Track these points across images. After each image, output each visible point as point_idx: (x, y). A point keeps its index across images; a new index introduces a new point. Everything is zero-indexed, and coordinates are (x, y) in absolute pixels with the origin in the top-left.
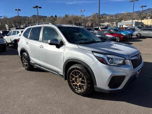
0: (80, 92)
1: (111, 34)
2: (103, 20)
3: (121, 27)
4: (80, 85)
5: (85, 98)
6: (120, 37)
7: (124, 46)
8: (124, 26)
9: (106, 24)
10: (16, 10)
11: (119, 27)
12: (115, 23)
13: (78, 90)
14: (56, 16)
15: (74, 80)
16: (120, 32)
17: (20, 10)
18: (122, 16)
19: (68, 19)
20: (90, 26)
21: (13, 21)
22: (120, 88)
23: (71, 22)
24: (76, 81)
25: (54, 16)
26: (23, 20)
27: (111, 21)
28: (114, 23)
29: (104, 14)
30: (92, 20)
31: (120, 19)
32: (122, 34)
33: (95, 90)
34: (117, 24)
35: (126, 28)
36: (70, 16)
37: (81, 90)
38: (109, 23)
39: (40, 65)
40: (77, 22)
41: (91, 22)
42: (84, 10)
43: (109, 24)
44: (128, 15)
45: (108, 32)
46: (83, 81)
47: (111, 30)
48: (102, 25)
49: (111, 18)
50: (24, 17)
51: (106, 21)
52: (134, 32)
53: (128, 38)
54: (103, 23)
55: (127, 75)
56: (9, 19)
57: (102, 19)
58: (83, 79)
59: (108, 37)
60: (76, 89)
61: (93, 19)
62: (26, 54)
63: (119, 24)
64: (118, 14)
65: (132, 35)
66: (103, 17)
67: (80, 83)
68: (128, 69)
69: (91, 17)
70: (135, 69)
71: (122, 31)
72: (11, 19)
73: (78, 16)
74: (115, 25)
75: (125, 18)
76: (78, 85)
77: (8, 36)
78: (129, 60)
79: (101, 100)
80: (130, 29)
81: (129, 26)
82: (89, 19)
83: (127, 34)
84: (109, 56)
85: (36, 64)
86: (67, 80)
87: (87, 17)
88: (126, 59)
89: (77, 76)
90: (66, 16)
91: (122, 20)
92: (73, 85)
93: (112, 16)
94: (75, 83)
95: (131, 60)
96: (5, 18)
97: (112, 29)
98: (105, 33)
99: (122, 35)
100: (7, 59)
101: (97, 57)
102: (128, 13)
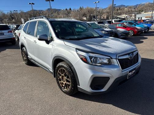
0: (66, 91)
1: (125, 27)
2: (121, 12)
3: (140, 19)
4: (65, 83)
5: (71, 97)
6: (133, 31)
7: (121, 42)
8: (143, 19)
9: (123, 16)
10: (30, 4)
11: (137, 19)
12: (134, 15)
13: (64, 88)
14: (70, 9)
15: (61, 78)
16: (135, 25)
17: (34, 4)
18: (142, 7)
19: (83, 12)
20: (106, 18)
21: (29, 16)
22: (103, 90)
23: (86, 15)
24: (63, 79)
25: (68, 9)
26: (38, 14)
27: (129, 13)
28: (132, 15)
29: (122, 6)
30: (108, 13)
31: (140, 11)
32: (136, 27)
33: (79, 90)
34: (135, 16)
35: (144, 21)
36: (84, 8)
37: (67, 89)
38: (127, 15)
39: (34, 60)
40: (92, 15)
41: (106, 14)
42: (99, 2)
43: (127, 17)
44: (149, 6)
45: (121, 25)
46: (68, 79)
47: (124, 23)
48: (118, 17)
49: (130, 9)
50: (39, 10)
51: (124, 13)
52: (152, 25)
53: (143, 32)
54: (120, 15)
55: (111, 76)
56: (25, 13)
57: (119, 11)
58: (68, 77)
59: (119, 31)
60: (63, 88)
61: (109, 11)
62: (25, 49)
63: (138, 16)
64: (137, 5)
65: (148, 28)
66: (121, 8)
67: (66, 82)
68: (116, 69)
69: (107, 9)
70: (123, 70)
71: (138, 24)
72: (27, 13)
73: (93, 9)
74: (134, 17)
75: (145, 10)
76: (64, 83)
77: (18, 30)
78: (116, 59)
79: (86, 101)
80: (148, 22)
81: (149, 18)
82: (106, 11)
83: (143, 27)
84: (91, 55)
85: (32, 59)
86: (55, 78)
87: (103, 9)
88: (112, 58)
89: (63, 74)
90: (81, 8)
91: (142, 11)
92: (61, 83)
93: (130, 8)
94: (62, 82)
95: (119, 60)
96: (22, 12)
97: (127, 22)
98: (118, 26)
99: (137, 29)
100: (13, 53)
101: (79, 55)
102: (150, 3)
